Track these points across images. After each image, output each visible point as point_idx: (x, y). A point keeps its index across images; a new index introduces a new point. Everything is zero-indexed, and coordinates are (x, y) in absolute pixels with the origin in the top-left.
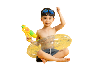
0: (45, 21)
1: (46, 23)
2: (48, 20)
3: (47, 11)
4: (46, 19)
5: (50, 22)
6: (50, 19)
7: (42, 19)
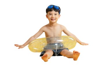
0: (50, 16)
1: (51, 19)
2: (54, 16)
3: (52, 6)
4: (51, 15)
5: (56, 18)
6: (55, 14)
7: (47, 17)
